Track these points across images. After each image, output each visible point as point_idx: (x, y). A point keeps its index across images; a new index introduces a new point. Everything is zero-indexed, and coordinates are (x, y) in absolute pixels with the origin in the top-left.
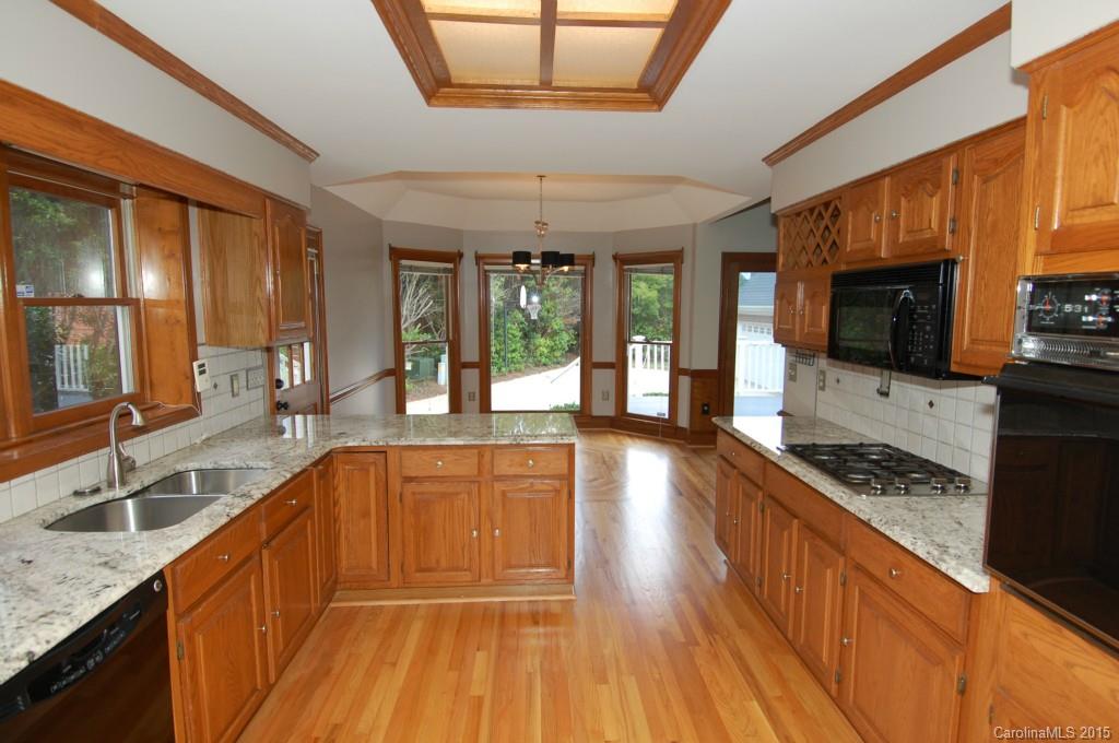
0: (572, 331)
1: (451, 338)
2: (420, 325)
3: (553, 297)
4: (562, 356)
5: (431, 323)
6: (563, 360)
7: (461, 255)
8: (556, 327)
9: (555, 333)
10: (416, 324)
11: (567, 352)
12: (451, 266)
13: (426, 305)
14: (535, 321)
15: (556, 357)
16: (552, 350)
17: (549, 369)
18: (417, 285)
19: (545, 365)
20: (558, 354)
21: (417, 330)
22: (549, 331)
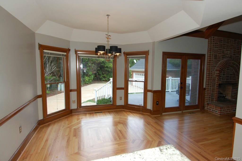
0: (94, 75)
1: (66, 81)
2: (52, 74)
3: (89, 66)
4: (92, 81)
5: (55, 73)
6: (92, 82)
7: (69, 50)
8: (90, 74)
9: (90, 75)
10: (51, 74)
11: (93, 80)
12: (65, 54)
13: (54, 68)
14: (85, 72)
15: (90, 81)
16: (89, 80)
17: (89, 85)
18: (51, 63)
19: (87, 84)
20: (91, 81)
21: (51, 76)
22: (88, 75)
